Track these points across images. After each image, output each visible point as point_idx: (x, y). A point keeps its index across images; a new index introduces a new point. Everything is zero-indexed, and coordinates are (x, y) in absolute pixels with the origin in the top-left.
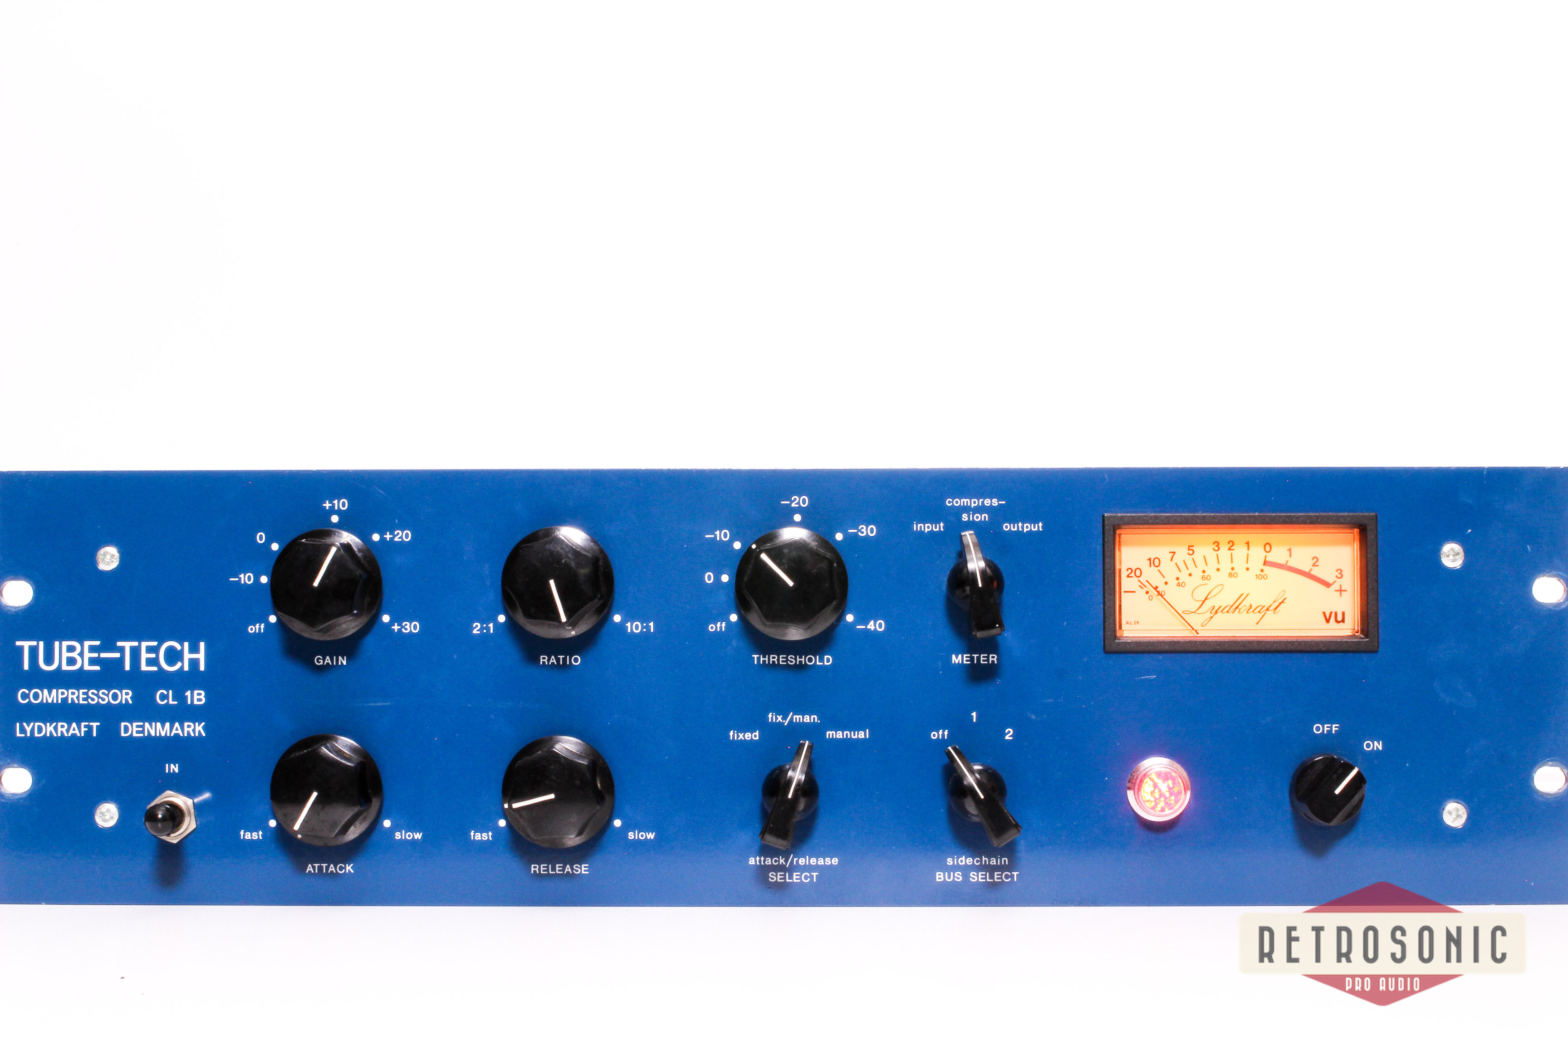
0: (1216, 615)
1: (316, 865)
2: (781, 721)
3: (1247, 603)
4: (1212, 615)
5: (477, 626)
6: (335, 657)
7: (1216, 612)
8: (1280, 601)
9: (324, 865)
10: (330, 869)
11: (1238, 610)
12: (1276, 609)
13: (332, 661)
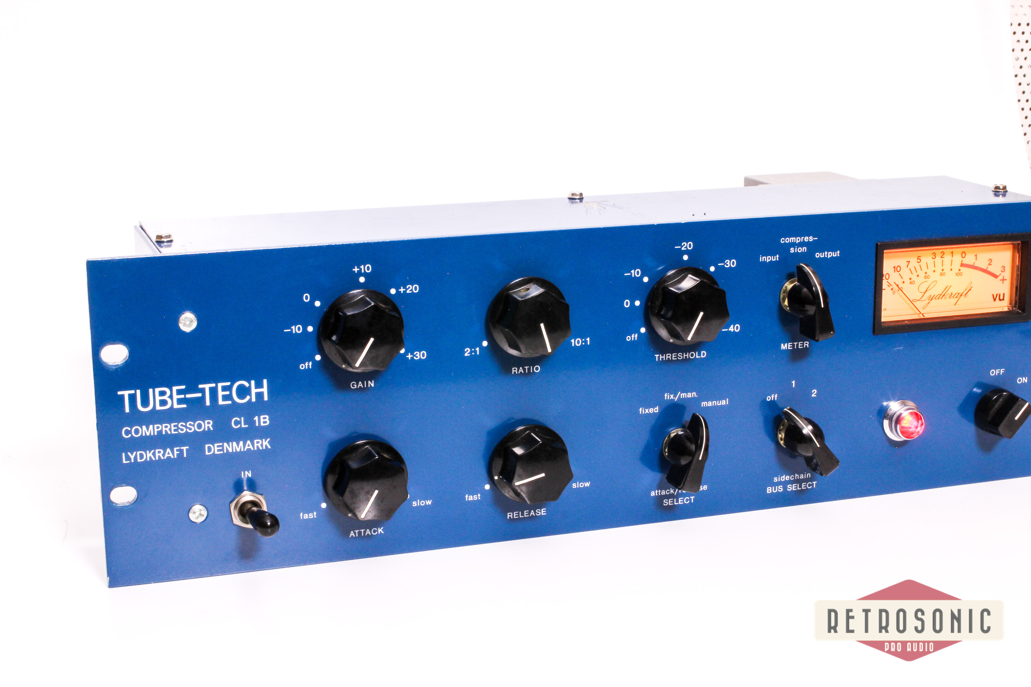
0: (932, 301)
1: (357, 531)
2: (673, 398)
3: (949, 292)
4: (929, 301)
5: (467, 350)
6: (365, 382)
7: (932, 300)
8: (969, 289)
9: (362, 530)
10: (367, 533)
11: (944, 297)
12: (966, 294)
13: (363, 385)
